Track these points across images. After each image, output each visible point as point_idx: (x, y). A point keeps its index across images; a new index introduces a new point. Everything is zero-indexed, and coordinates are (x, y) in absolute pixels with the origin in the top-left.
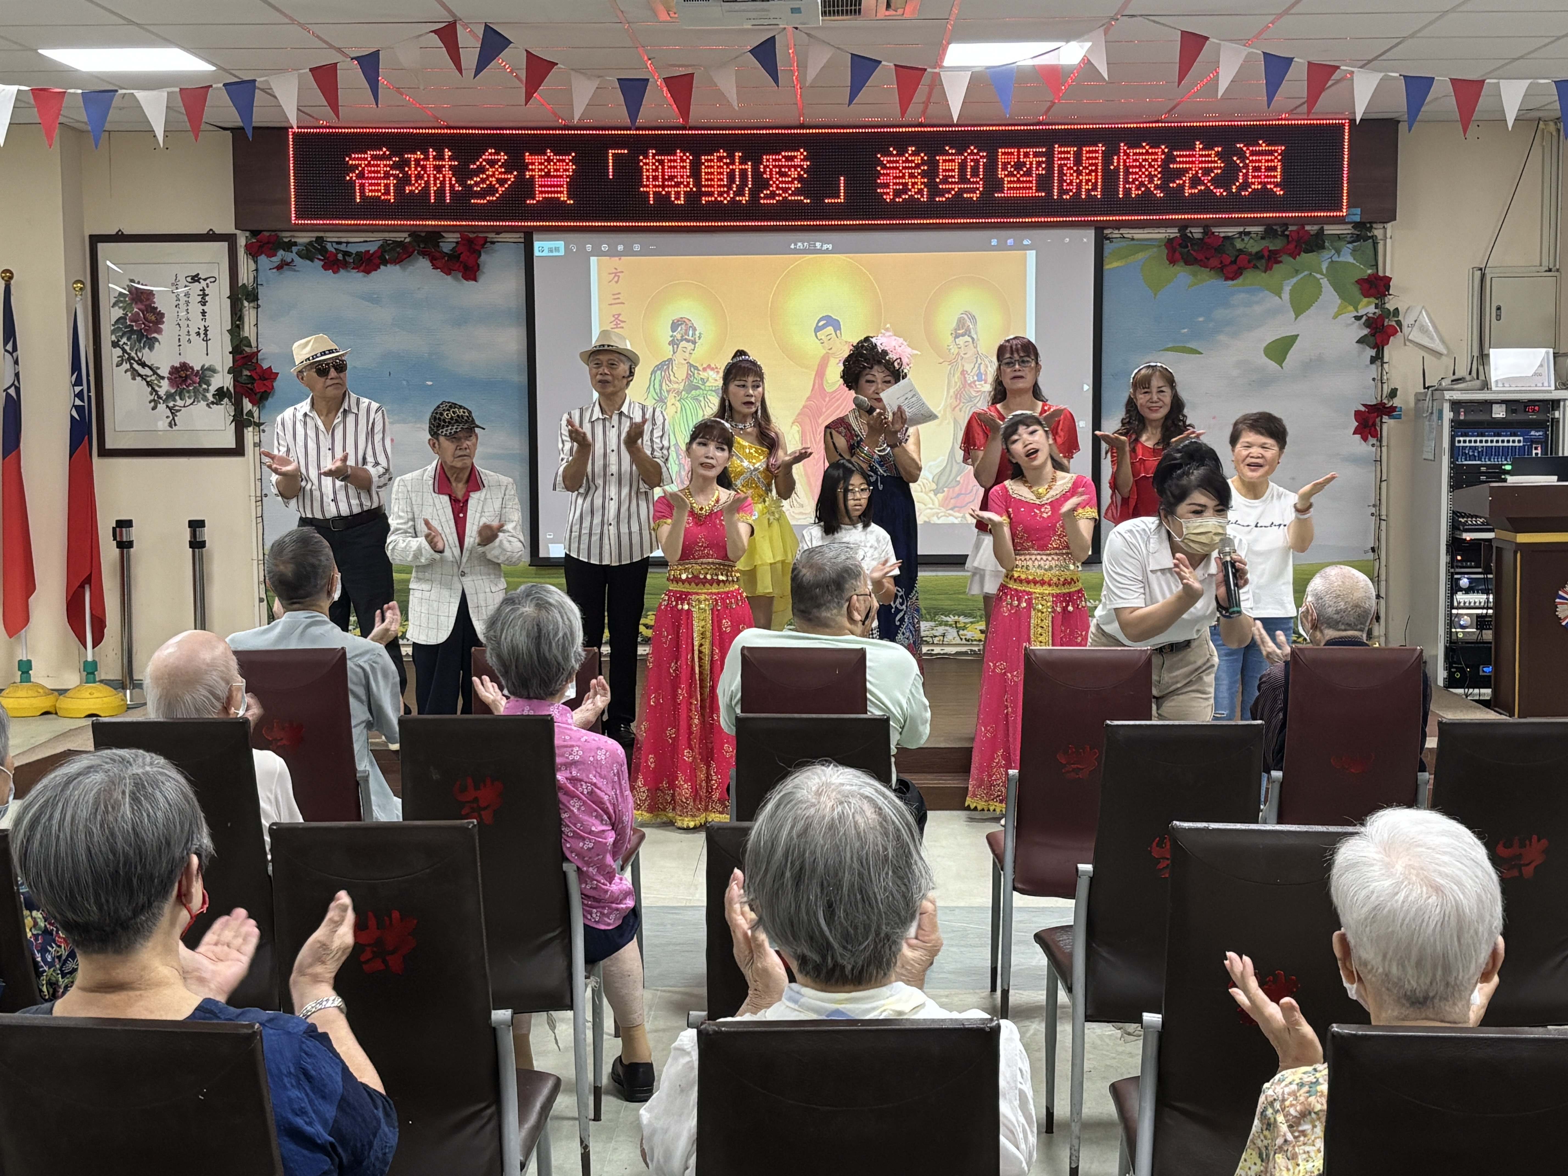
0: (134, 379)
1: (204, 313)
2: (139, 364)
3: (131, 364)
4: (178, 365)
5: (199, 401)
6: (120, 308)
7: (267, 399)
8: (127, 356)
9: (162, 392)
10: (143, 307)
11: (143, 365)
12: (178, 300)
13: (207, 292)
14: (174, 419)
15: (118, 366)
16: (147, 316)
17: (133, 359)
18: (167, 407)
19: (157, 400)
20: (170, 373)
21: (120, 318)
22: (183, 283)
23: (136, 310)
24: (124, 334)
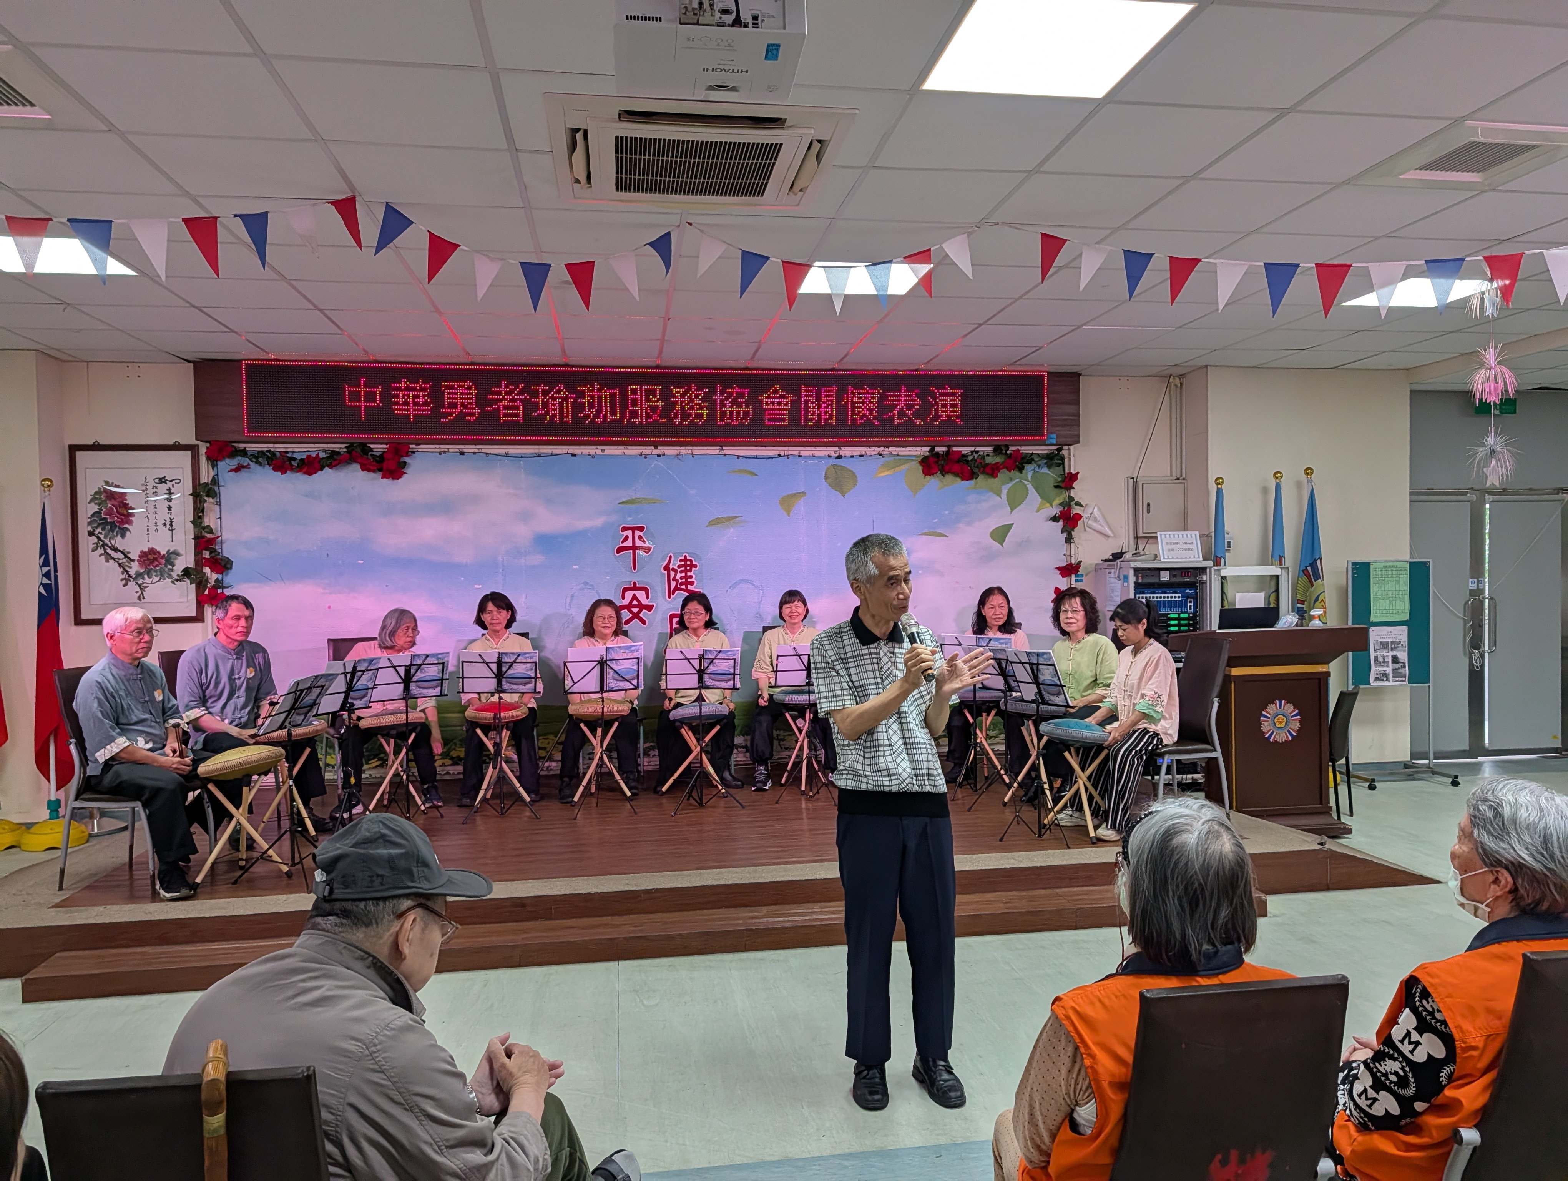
0: (107, 561)
1: (169, 508)
2: (112, 549)
3: (105, 550)
4: (147, 550)
5: (165, 579)
6: (95, 504)
8: (101, 543)
9: (132, 572)
10: (115, 504)
11: (116, 550)
13: (173, 492)
15: (93, 551)
16: (120, 510)
17: (107, 545)
18: (137, 583)
19: (128, 578)
20: (139, 557)
21: (96, 512)
22: (151, 484)
23: (110, 506)
24: (99, 525)
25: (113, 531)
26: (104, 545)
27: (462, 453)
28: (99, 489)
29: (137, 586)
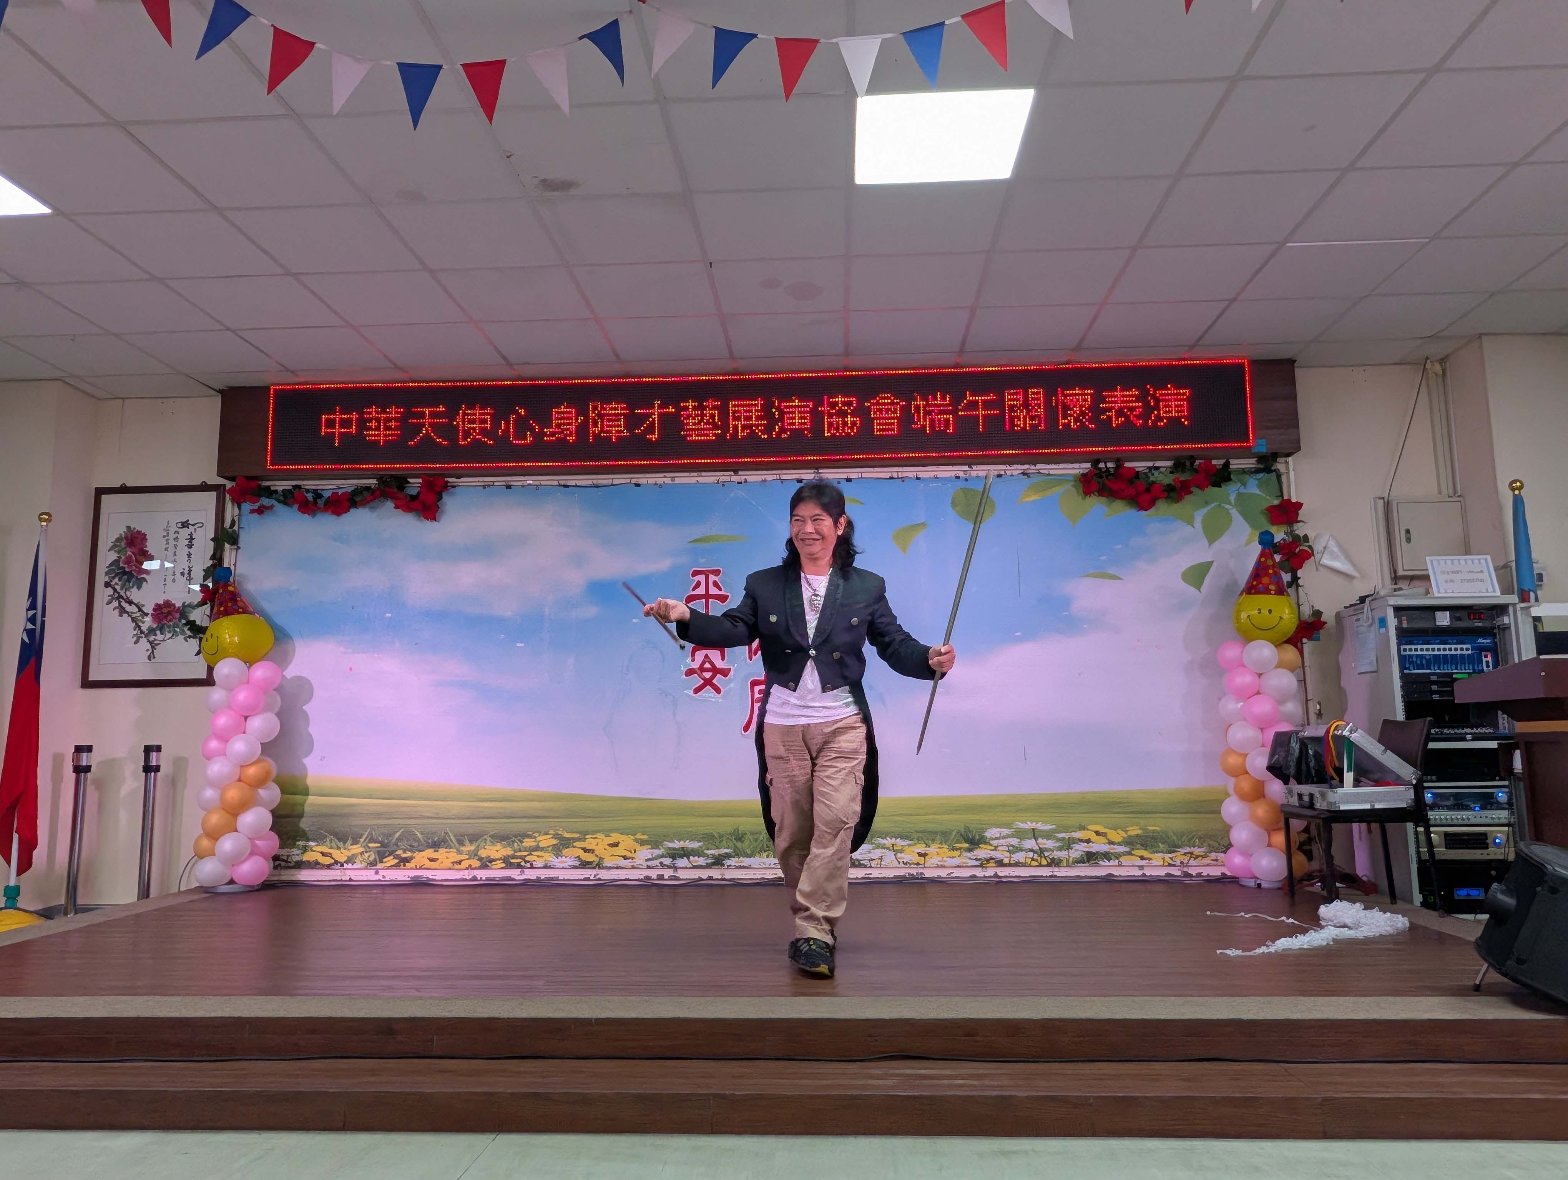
0: (121, 615)
1: (189, 555)
2: (126, 602)
3: (120, 603)
4: (162, 603)
5: (178, 636)
6: (115, 551)
8: (116, 595)
9: (144, 628)
10: (135, 551)
12: (168, 543)
13: (194, 536)
14: (153, 651)
15: (108, 604)
17: (122, 597)
18: (148, 641)
19: (139, 635)
20: (154, 610)
21: (115, 561)
22: (174, 528)
23: (129, 553)
24: (117, 575)
25: (130, 582)
26: (119, 597)
27: (507, 486)
28: (121, 534)
29: (148, 643)
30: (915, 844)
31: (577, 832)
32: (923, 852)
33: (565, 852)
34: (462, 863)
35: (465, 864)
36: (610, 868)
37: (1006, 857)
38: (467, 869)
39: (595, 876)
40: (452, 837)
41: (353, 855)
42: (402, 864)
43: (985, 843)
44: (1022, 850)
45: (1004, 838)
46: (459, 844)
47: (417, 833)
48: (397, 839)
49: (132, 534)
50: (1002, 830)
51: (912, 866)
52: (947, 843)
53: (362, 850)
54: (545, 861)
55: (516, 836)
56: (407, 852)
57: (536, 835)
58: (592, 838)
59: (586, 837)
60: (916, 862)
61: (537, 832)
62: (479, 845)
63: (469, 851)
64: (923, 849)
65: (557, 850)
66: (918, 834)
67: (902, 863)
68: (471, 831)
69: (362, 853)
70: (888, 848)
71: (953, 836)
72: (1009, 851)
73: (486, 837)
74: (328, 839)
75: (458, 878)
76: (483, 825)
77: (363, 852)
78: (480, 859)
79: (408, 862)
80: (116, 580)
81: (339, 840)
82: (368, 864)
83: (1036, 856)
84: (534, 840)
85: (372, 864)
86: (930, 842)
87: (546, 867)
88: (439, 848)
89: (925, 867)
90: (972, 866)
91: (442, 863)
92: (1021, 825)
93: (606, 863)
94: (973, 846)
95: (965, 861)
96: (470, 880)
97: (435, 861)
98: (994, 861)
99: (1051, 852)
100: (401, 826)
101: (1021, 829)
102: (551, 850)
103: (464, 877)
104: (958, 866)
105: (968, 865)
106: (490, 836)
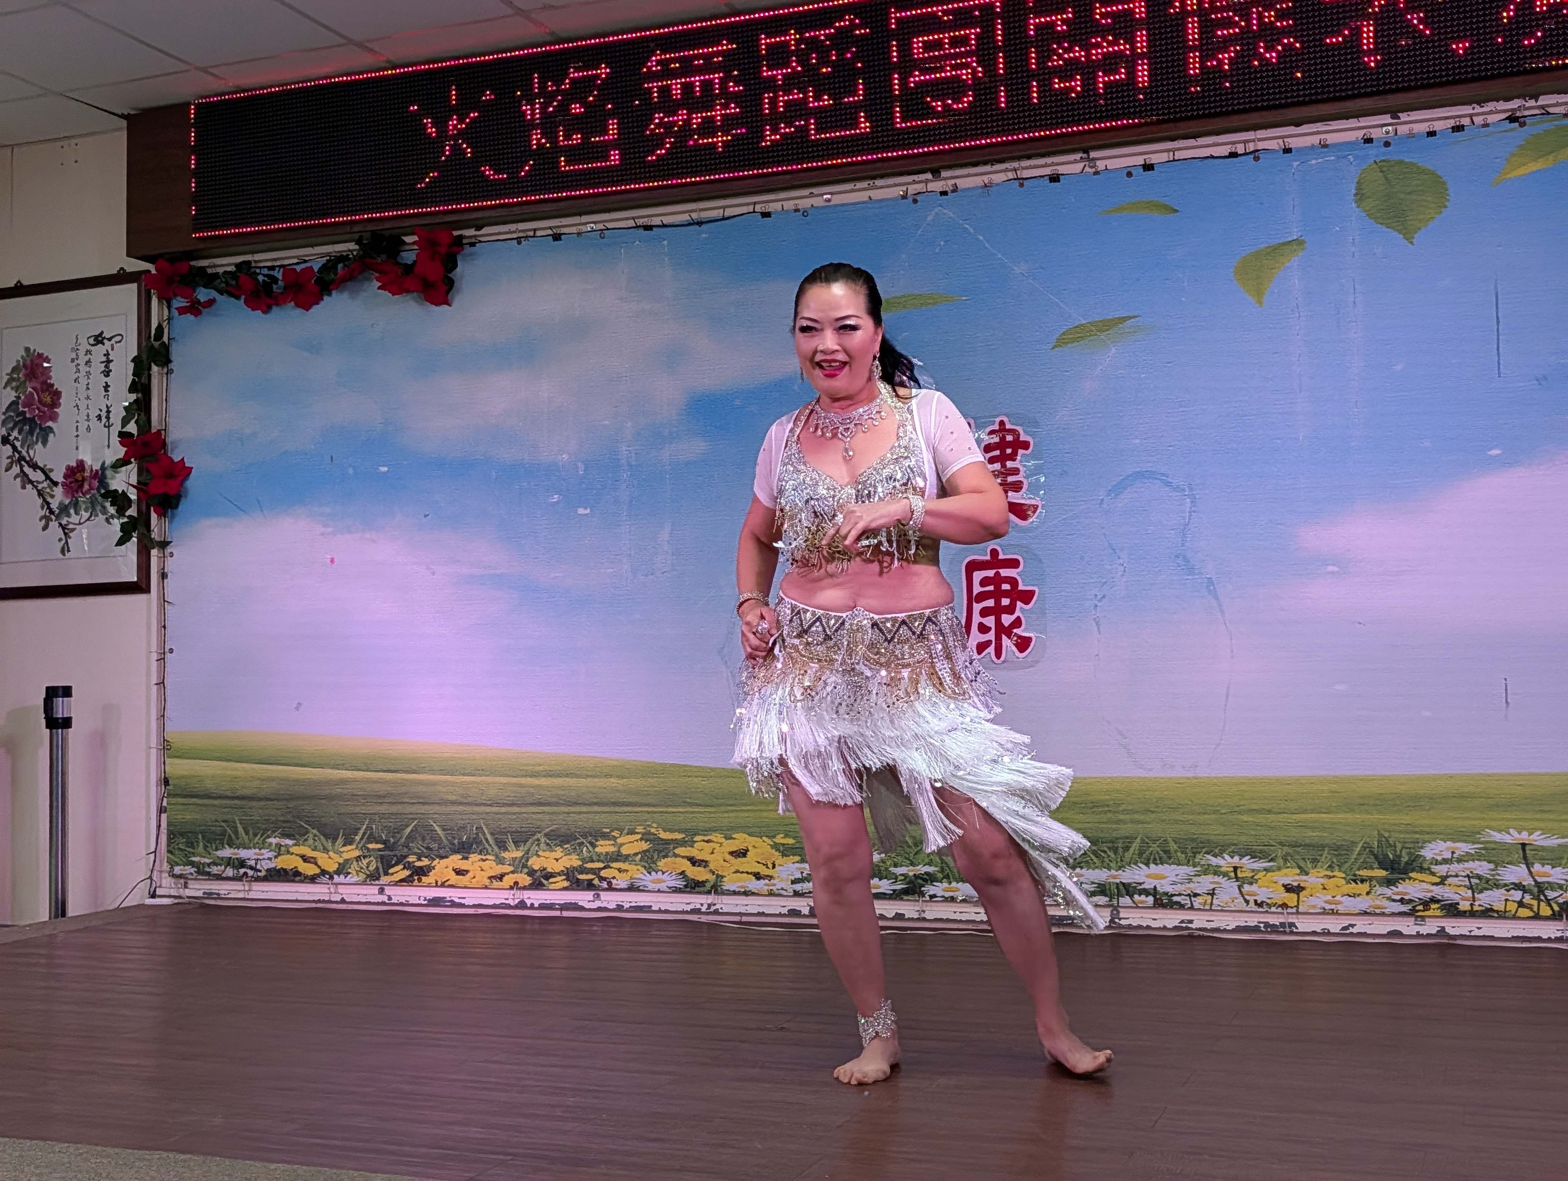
0: (24, 487)
1: (106, 387)
2: (29, 466)
3: (21, 467)
4: (74, 465)
5: (97, 515)
6: (12, 389)
7: (176, 506)
8: (17, 455)
9: (54, 506)
10: (38, 386)
11: (35, 466)
12: (78, 371)
13: (111, 358)
14: (67, 542)
15: (7, 470)
16: (42, 396)
17: (24, 459)
18: (60, 524)
19: (50, 515)
20: (65, 477)
21: (13, 403)
22: (84, 346)
23: (30, 389)
24: (16, 424)
25: (32, 436)
26: (22, 458)
27: (557, 237)
28: (18, 361)
29: (60, 530)
30: (1279, 869)
31: (679, 831)
32: (1295, 884)
33: (661, 863)
34: (505, 878)
35: (508, 880)
36: (735, 893)
37: (1464, 899)
38: (511, 888)
39: (709, 906)
40: (489, 837)
41: (347, 861)
42: (416, 878)
43: (1422, 870)
44: (1497, 886)
45: (1460, 861)
46: (500, 848)
47: (437, 828)
48: (408, 837)
49: (32, 361)
50: (1458, 845)
51: (1273, 909)
52: (1343, 869)
53: (357, 853)
54: (631, 878)
55: (584, 836)
56: (423, 859)
57: (615, 834)
58: (704, 841)
59: (695, 839)
60: (1281, 903)
61: (617, 829)
62: (529, 850)
63: (514, 859)
64: (1297, 878)
65: (649, 860)
66: (1286, 849)
67: (1252, 903)
68: (515, 826)
69: (358, 859)
70: (1225, 874)
71: (1354, 856)
72: (1471, 887)
73: (538, 836)
74: (311, 835)
75: (498, 902)
76: (534, 816)
77: (359, 857)
78: (531, 873)
79: (425, 875)
80: (15, 433)
81: (327, 837)
82: (368, 876)
83: (1527, 899)
84: (613, 842)
85: (373, 877)
86: (1310, 865)
87: (632, 888)
88: (469, 853)
89: (1298, 913)
90: (1393, 914)
91: (474, 877)
92: (1497, 837)
93: (728, 885)
94: (1396, 876)
95: (1378, 903)
96: (516, 907)
97: (463, 875)
98: (1437, 906)
99: (1561, 892)
100: (413, 816)
101: (1496, 843)
102: (641, 860)
103: (506, 902)
104: (1365, 913)
105: (1386, 911)
106: (546, 835)
